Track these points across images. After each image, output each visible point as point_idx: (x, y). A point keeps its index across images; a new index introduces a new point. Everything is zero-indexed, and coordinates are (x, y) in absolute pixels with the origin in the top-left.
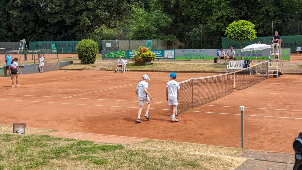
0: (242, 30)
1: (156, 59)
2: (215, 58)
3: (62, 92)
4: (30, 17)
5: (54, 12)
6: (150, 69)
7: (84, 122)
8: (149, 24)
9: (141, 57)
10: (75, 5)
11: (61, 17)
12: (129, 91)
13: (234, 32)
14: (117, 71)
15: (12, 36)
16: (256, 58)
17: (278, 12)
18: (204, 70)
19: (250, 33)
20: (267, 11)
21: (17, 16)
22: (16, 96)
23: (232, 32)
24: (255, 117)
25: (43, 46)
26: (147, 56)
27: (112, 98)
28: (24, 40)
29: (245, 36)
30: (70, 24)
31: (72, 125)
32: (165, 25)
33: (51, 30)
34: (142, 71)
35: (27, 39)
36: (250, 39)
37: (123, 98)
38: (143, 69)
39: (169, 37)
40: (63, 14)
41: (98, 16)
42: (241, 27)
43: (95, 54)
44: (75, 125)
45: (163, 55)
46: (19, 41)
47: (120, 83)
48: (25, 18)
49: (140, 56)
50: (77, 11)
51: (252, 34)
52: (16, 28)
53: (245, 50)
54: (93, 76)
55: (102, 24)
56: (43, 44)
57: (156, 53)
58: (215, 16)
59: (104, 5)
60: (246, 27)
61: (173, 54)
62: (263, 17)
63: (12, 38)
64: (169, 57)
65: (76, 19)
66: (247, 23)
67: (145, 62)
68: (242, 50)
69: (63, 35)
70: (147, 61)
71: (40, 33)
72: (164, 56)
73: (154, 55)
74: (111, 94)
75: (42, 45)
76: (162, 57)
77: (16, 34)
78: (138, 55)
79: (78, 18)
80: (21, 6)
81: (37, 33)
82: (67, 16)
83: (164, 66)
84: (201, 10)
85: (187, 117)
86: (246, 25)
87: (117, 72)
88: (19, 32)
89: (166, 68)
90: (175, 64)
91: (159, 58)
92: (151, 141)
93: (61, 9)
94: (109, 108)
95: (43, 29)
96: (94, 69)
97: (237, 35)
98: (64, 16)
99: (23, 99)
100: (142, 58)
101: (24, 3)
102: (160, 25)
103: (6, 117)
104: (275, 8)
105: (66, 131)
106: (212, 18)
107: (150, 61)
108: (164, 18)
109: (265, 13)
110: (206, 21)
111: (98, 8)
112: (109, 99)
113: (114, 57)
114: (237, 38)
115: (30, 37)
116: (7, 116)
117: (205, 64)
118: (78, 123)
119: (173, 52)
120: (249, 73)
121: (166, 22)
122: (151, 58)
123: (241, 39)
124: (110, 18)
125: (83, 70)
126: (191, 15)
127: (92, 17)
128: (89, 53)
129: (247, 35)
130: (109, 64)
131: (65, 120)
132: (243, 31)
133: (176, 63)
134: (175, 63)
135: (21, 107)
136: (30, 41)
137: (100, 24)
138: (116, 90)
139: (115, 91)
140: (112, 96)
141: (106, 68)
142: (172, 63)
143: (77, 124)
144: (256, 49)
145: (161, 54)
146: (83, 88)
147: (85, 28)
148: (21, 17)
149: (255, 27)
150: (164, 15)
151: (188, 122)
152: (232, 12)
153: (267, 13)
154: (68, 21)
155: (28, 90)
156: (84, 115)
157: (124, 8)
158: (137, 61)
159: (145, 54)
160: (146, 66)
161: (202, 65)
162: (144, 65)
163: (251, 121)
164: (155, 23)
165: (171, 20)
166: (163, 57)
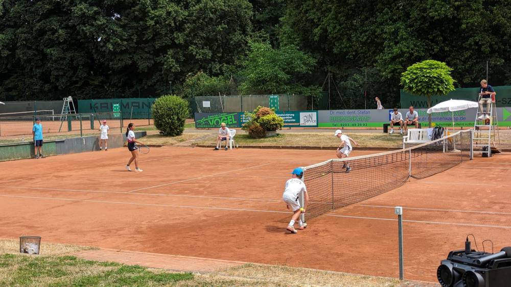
0: (429, 77)
1: (285, 126)
2: (384, 125)
3: (120, 183)
4: (81, 59)
5: (118, 50)
6: (274, 144)
7: (146, 234)
8: (276, 68)
9: (258, 124)
10: (153, 39)
11: (131, 58)
12: (232, 181)
13: (416, 81)
14: (217, 147)
15: (50, 91)
16: (454, 123)
17: (496, 46)
18: (365, 144)
19: (444, 82)
20: (476, 43)
21: (59, 57)
22: (43, 191)
23: (412, 81)
24: (437, 225)
25: (101, 107)
26: (269, 121)
27: (201, 193)
28: (70, 97)
29: (434, 88)
30: (146, 71)
31: (125, 240)
32: (303, 69)
33: (114, 80)
34: (260, 147)
35: (75, 95)
36: (444, 92)
37: (218, 194)
38: (261, 145)
39: (311, 90)
40: (135, 53)
41: (192, 57)
42: (428, 71)
43: (183, 119)
44: (130, 239)
46: (62, 99)
47: (220, 169)
48: (72, 60)
49: (257, 122)
50: (157, 47)
51: (447, 83)
52: (57, 78)
53: (434, 111)
54: (178, 157)
55: (199, 70)
56: (101, 104)
57: (285, 116)
58: (389, 53)
59: (202, 38)
60: (436, 71)
61: (315, 118)
62: (471, 53)
63: (50, 95)
64: (307, 124)
65: (155, 62)
66: (438, 65)
67: (266, 132)
68: (428, 111)
69: (134, 89)
70: (269, 130)
71: (96, 86)
72: (299, 122)
73: (281, 121)
74: (200, 187)
75: (99, 105)
76: (296, 124)
77: (56, 88)
78: (255, 120)
79: (158, 60)
80: (65, 41)
81: (91, 85)
82: (141, 56)
83: (298, 139)
84: (364, 44)
85: (320, 226)
86: (436, 68)
87: (218, 149)
88: (62, 83)
89: (301, 141)
90: (316, 135)
91: (291, 124)
92: (249, 266)
93: (131, 45)
94: (192, 210)
95: (101, 78)
96: (181, 144)
97: (421, 85)
98: (136, 57)
99: (54, 196)
100: (262, 125)
101: (69, 37)
102: (294, 70)
103: (19, 226)
104: (491, 39)
105: (112, 249)
106: (384, 58)
107: (274, 130)
108: (301, 59)
109: (473, 47)
110: (373, 63)
111: (192, 43)
112: (195, 195)
113: (215, 124)
114: (420, 90)
115: (79, 92)
116: (22, 224)
117: (368, 134)
118: (135, 236)
119: (314, 114)
120: (442, 150)
121: (305, 64)
122: (276, 124)
123: (428, 92)
124: (213, 59)
125: (162, 147)
126: (347, 53)
127: (182, 59)
128: (173, 118)
129: (438, 85)
130: (206, 136)
131: (115, 231)
132: (431, 78)
133: (319, 133)
134: (317, 133)
135: (47, 209)
136: (79, 99)
137: (196, 70)
138: (210, 179)
139: (208, 182)
140: (201, 189)
141: (200, 142)
142: (312, 133)
143: (133, 237)
144: (452, 108)
145: (293, 118)
146: (155, 177)
147: (172, 76)
148: (64, 59)
149: (452, 71)
150: (301, 53)
151: (321, 234)
152: (418, 47)
153: (477, 47)
154: (143, 65)
155: (65, 180)
156: (149, 222)
157: (235, 42)
158: (253, 131)
159: (265, 118)
160: (267, 139)
161: (362, 136)
162: (264, 137)
163: (429, 231)
164: (286, 67)
165: (313, 61)
166: (298, 124)
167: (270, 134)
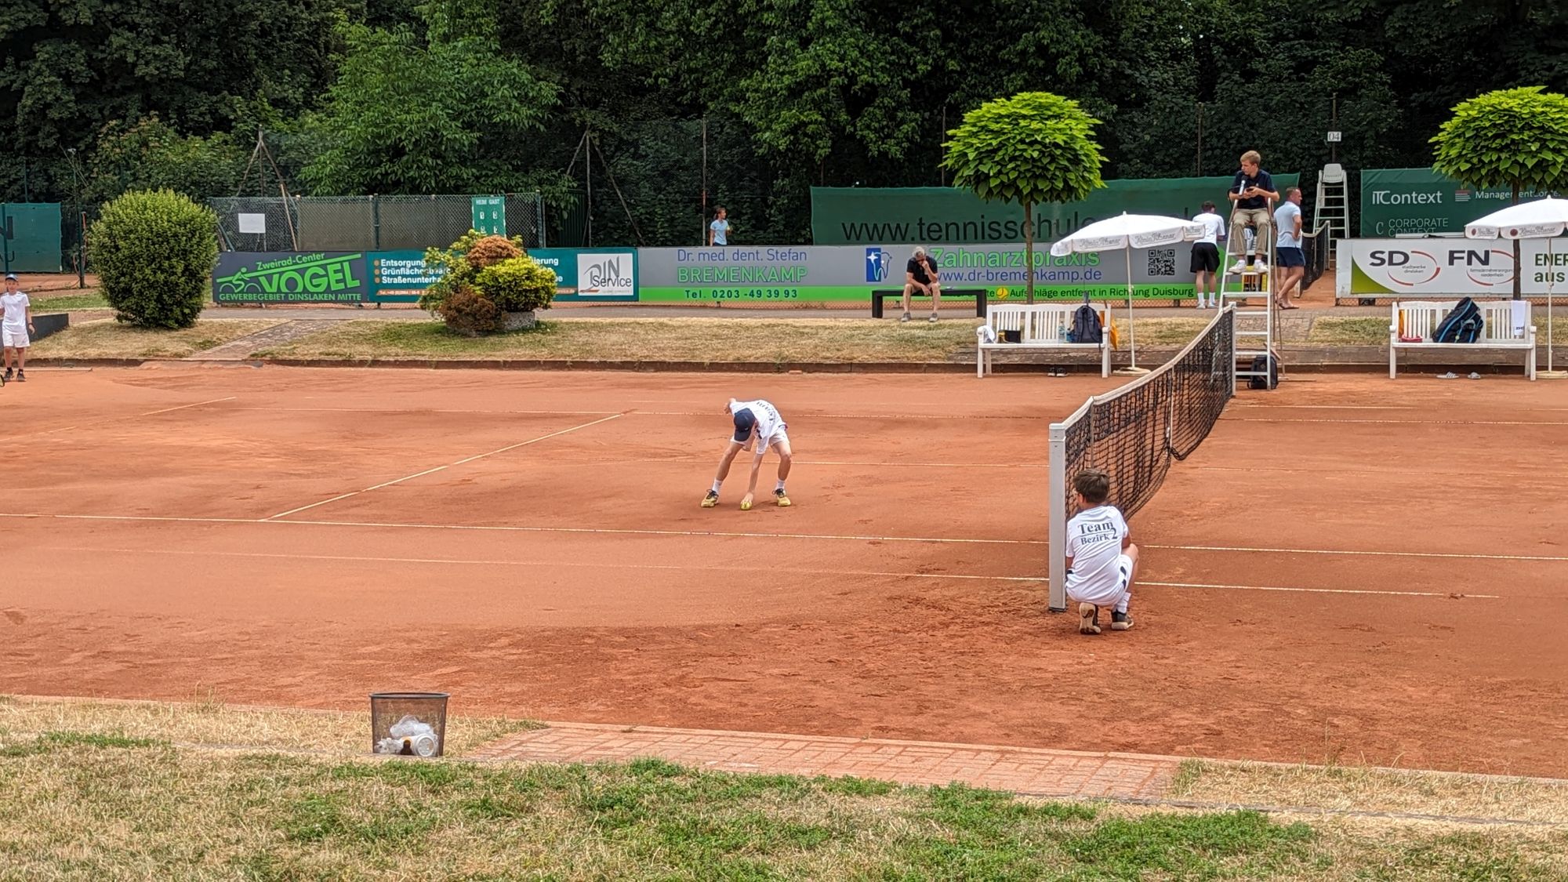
2: (874, 293)
9: (479, 291)
16: (1130, 288)
45: (571, 279)
49: (475, 283)
61: (627, 272)
64: (603, 291)
67: (504, 314)
68: (1058, 249)
70: (513, 308)
72: (575, 285)
73: (551, 280)
76: (566, 291)
78: (464, 275)
83: (613, 337)
90: (662, 324)
100: (489, 292)
107: (529, 307)
113: (284, 289)
117: (829, 322)
119: (624, 261)
122: (535, 291)
133: (665, 320)
134: (661, 320)
142: (651, 320)
149: (1095, 128)
158: (459, 312)
159: (500, 270)
160: (512, 340)
161: (815, 328)
162: (500, 330)
166: (572, 291)
167: (516, 321)
